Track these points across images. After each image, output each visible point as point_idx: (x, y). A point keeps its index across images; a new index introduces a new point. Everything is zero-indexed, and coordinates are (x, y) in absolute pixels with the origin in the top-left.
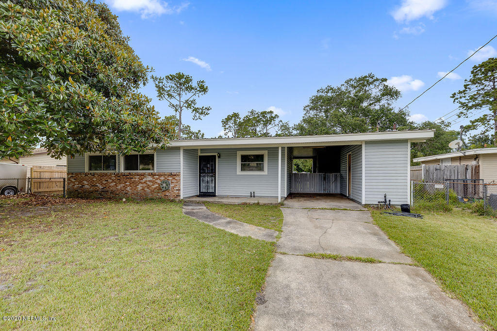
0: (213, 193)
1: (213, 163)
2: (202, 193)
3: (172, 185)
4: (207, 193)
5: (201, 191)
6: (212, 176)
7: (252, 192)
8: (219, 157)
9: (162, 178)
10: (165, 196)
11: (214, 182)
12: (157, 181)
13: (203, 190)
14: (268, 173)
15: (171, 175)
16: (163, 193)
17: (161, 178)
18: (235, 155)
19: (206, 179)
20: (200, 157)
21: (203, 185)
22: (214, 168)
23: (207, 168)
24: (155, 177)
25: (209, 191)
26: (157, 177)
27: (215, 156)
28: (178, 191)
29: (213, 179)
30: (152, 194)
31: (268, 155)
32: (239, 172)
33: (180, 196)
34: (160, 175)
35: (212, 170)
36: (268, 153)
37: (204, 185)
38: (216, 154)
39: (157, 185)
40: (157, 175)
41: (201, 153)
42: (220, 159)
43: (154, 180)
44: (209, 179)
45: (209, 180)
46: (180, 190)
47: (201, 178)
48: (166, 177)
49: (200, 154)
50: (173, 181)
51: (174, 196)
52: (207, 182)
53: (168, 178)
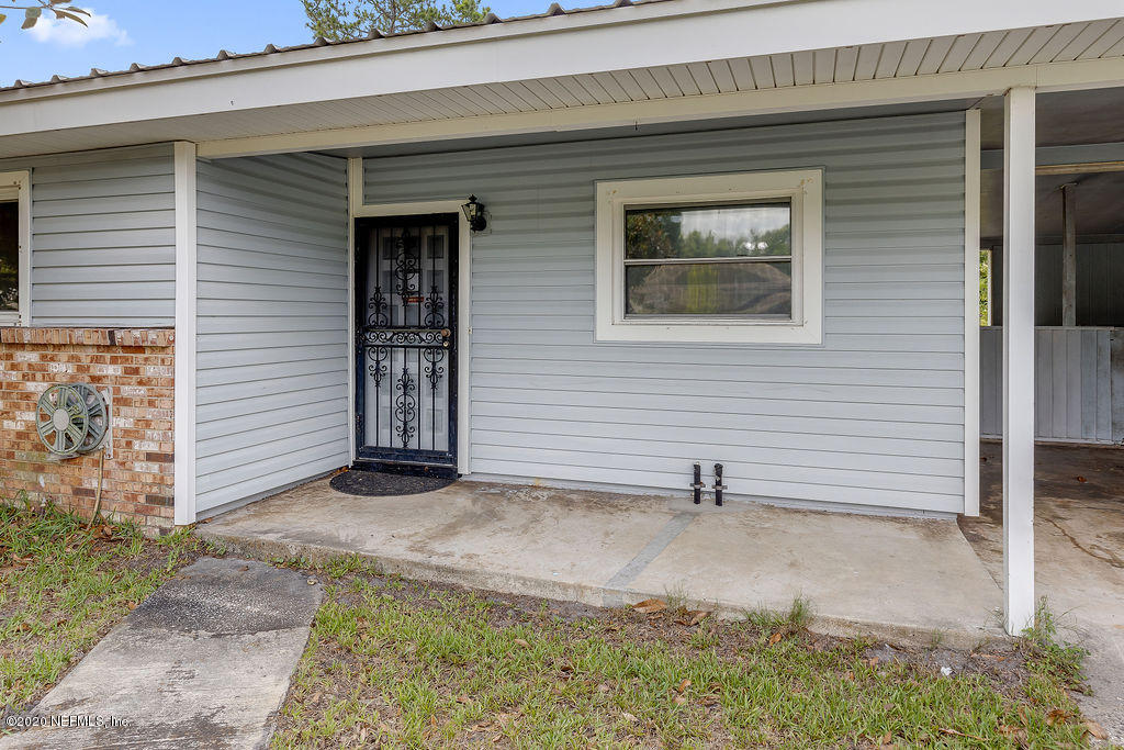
0: (439, 456)
1: (443, 265)
2: (376, 451)
3: (120, 422)
4: (406, 452)
5: (371, 441)
6: (433, 349)
7: (707, 470)
8: (479, 224)
9: (62, 368)
10: (78, 492)
11: (444, 385)
12: (31, 386)
13: (383, 436)
14: (825, 334)
15: (111, 344)
16: (67, 470)
17: (54, 368)
18: (585, 207)
19: (398, 363)
20: (366, 227)
21: (382, 401)
22: (445, 296)
23: (406, 293)
24: (19, 356)
25: (413, 445)
26: (33, 357)
27: (450, 220)
28: (155, 467)
29: (444, 364)
31: (826, 202)
32: (609, 320)
33: (170, 502)
34: (48, 347)
35: (435, 308)
36: (826, 186)
37: (385, 400)
38: (458, 206)
39: (31, 416)
40: (35, 346)
41: (368, 199)
42: (483, 239)
43: (15, 376)
44: (417, 365)
45: (413, 368)
46: (170, 458)
47: (370, 363)
48: (85, 357)
49: (359, 208)
50: (126, 391)
51: (134, 497)
52: (406, 385)
53: (96, 370)
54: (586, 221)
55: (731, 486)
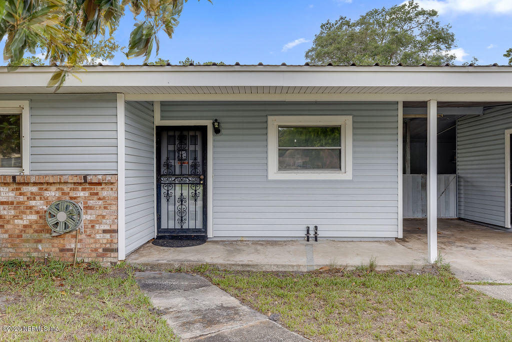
0: (199, 231)
1: (199, 148)
2: (167, 230)
3: (86, 217)
4: (182, 230)
5: (164, 226)
6: (196, 184)
7: (312, 228)
8: (217, 131)
9: (52, 194)
10: (62, 250)
11: (200, 200)
12: (32, 203)
13: (169, 224)
14: (353, 176)
15: (85, 181)
16: (56, 241)
17: (47, 194)
18: (264, 125)
19: (177, 191)
20: (161, 130)
21: (168, 208)
22: (199, 159)
23: (181, 160)
24: (25, 189)
25: (185, 226)
26: (34, 189)
27: (203, 130)
28: (108, 236)
29: (200, 190)
30: (14, 246)
31: (354, 128)
32: (273, 172)
33: (117, 250)
34: (45, 185)
35: (195, 166)
36: (354, 122)
37: (171, 208)
38: (208, 123)
39: (34, 217)
40: (35, 184)
41: (162, 118)
42: (218, 137)
43: (21, 198)
44: (187, 191)
45: (185, 193)
46: (116, 231)
47: (164, 191)
48: (66, 188)
49: (158, 121)
50: (91, 203)
51: (96, 250)
52: (182, 200)
53: (72, 194)
54: (264, 131)
55: (320, 234)
